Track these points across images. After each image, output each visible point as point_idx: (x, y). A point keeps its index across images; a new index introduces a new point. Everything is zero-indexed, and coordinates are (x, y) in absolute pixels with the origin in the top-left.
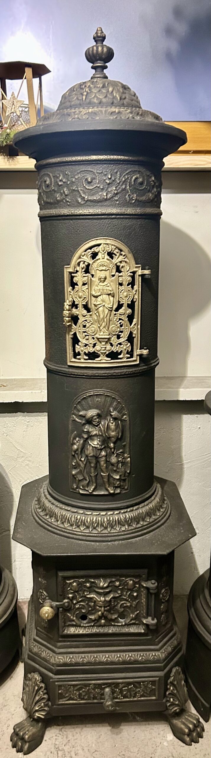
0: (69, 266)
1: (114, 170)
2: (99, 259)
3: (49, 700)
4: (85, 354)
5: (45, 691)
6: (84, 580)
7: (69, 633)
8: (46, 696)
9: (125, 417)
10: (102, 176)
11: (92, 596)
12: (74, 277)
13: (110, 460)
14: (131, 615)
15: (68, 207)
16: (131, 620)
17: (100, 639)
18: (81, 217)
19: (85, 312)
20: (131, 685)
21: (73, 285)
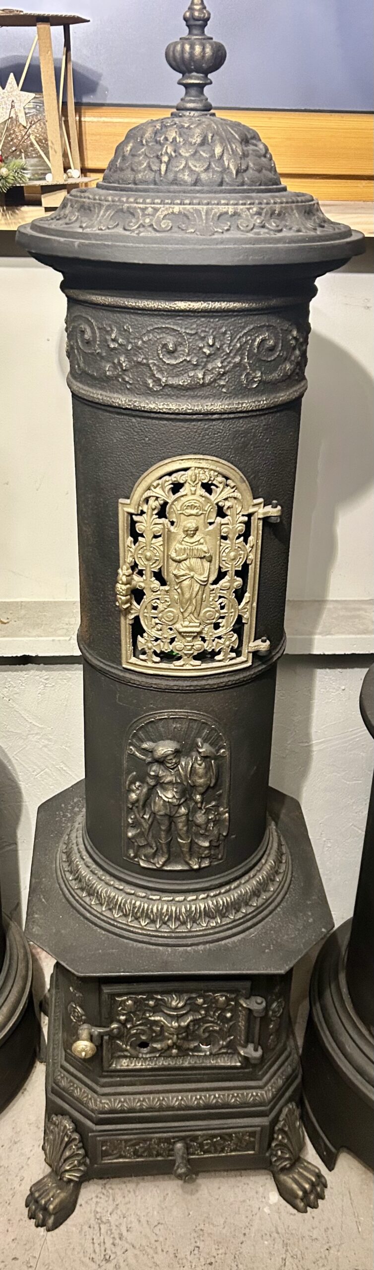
0: (128, 501)
1: (221, 328)
2: (186, 495)
3: (86, 1155)
4: (155, 653)
5: (81, 1145)
6: (145, 997)
7: (119, 1067)
8: (81, 1152)
9: (222, 751)
10: (197, 340)
11: (157, 1018)
12: (136, 522)
13: (194, 819)
14: (221, 1043)
15: (127, 392)
16: (220, 1049)
17: (170, 1073)
18: (153, 415)
19: (156, 586)
20: (215, 1138)
21: (135, 535)
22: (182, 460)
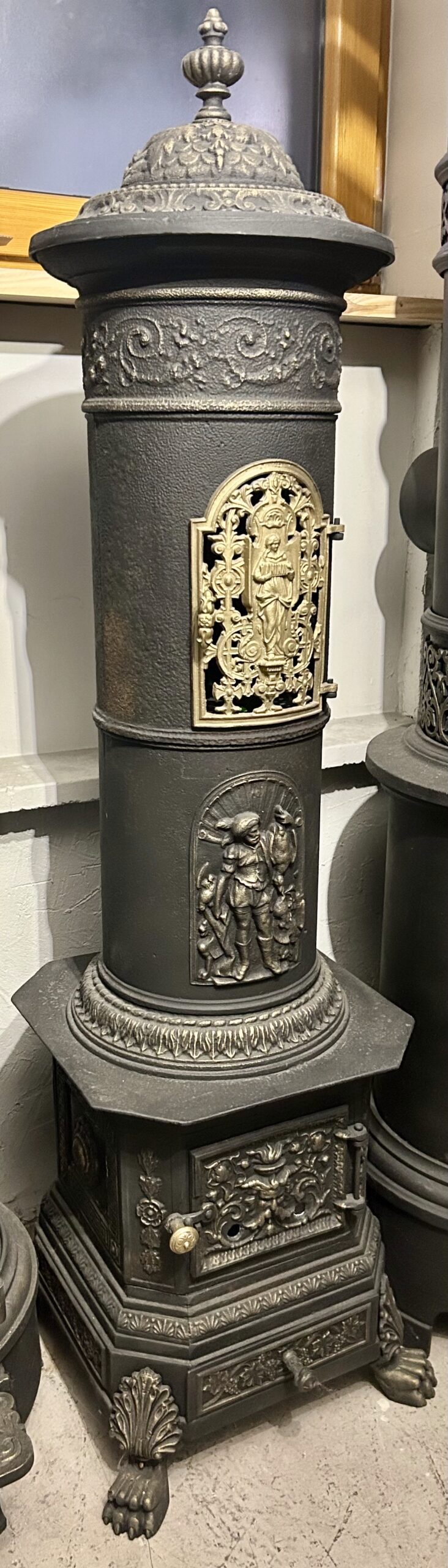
0: (203, 519)
1: (294, 320)
2: (267, 504)
4: (236, 701)
5: (171, 1399)
6: (237, 1156)
7: (211, 1268)
8: (174, 1408)
10: (274, 332)
11: (251, 1184)
12: (213, 541)
14: (318, 1201)
15: (199, 393)
16: (317, 1211)
17: (267, 1261)
18: (230, 416)
19: (236, 616)
20: (325, 1332)
21: (211, 558)
22: (262, 464)
